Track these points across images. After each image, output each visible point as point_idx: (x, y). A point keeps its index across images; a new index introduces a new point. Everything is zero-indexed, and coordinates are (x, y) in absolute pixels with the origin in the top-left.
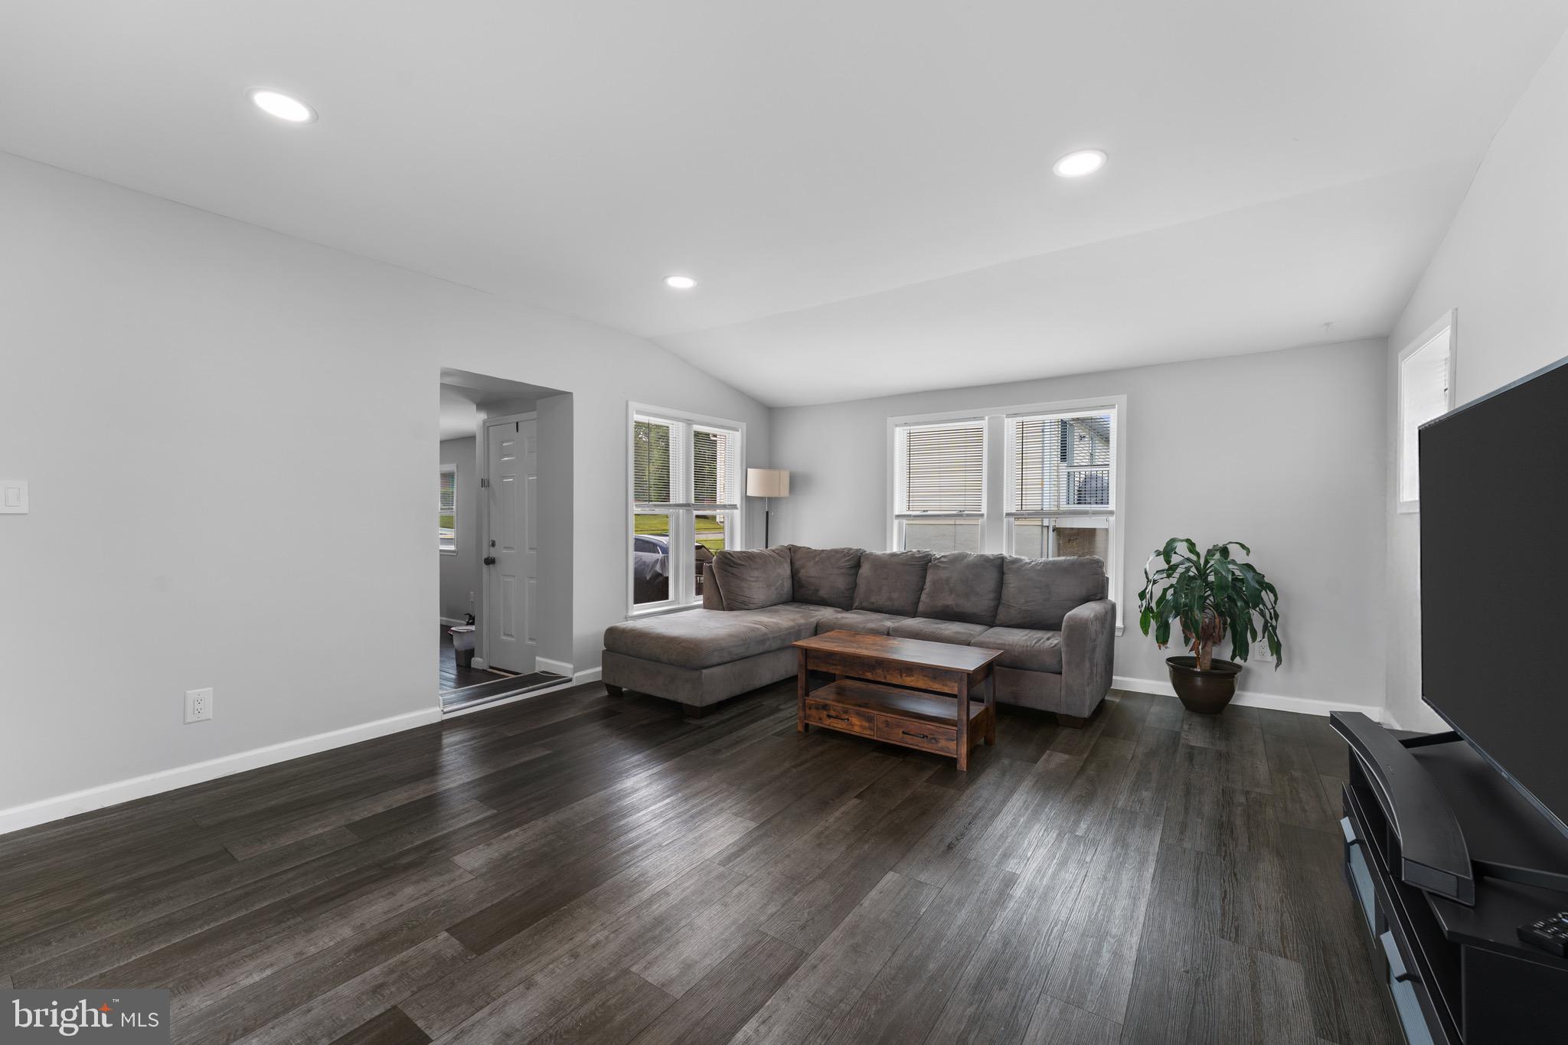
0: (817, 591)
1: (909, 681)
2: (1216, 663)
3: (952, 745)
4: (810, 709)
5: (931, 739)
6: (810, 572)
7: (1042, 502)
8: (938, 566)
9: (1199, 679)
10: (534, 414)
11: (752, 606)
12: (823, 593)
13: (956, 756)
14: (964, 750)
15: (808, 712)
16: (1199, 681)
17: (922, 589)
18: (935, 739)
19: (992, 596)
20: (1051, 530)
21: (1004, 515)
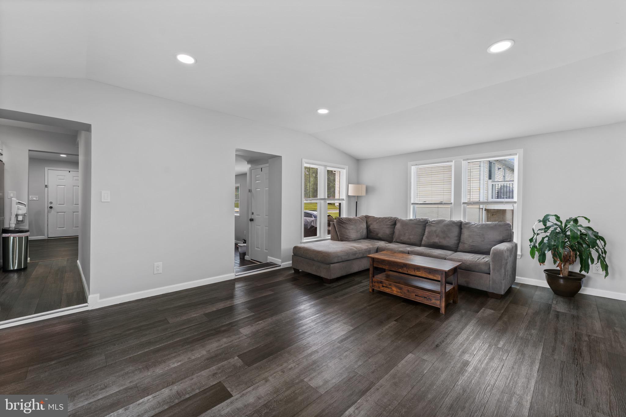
0: (377, 234)
1: (418, 273)
2: (571, 273)
3: (438, 302)
4: (375, 283)
5: (428, 299)
6: (374, 226)
7: (480, 197)
8: (431, 225)
9: (562, 280)
10: (267, 165)
11: (350, 240)
12: (380, 235)
13: (439, 307)
14: (443, 305)
15: (374, 284)
16: (562, 281)
17: (424, 235)
18: (430, 299)
19: (456, 238)
20: (484, 210)
21: (462, 203)
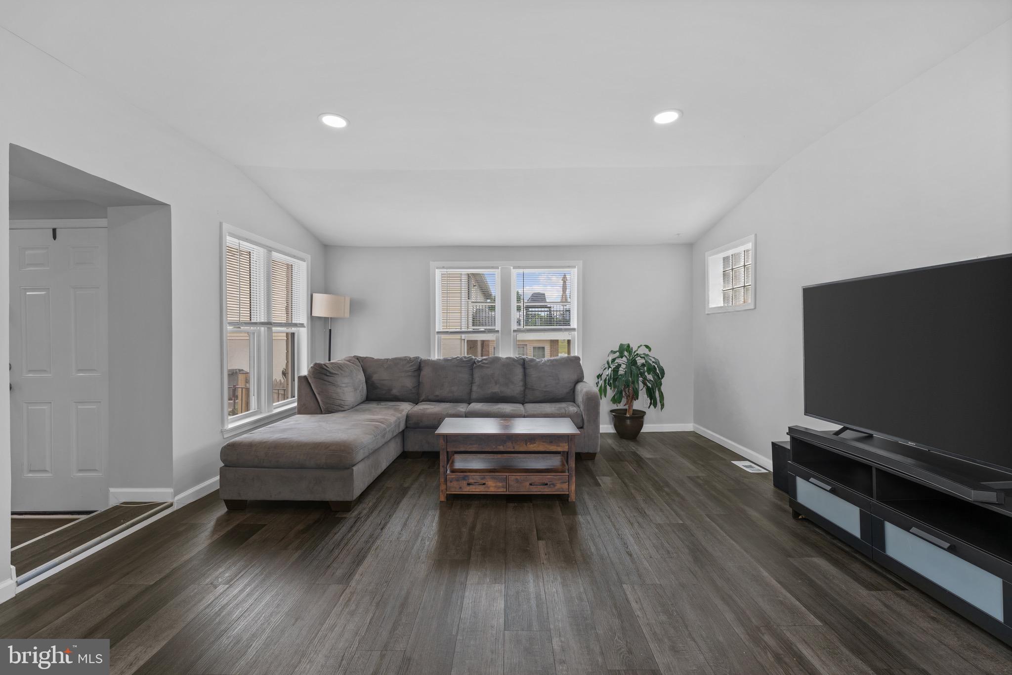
0: (390, 390)
1: (532, 447)
2: (636, 412)
3: (565, 486)
4: (451, 482)
5: (550, 485)
8: (483, 366)
9: (628, 421)
10: (103, 222)
11: (346, 407)
13: (567, 493)
14: (573, 487)
15: (449, 484)
16: (628, 422)
17: (472, 383)
18: (553, 484)
19: (521, 384)
21: (512, 331)
